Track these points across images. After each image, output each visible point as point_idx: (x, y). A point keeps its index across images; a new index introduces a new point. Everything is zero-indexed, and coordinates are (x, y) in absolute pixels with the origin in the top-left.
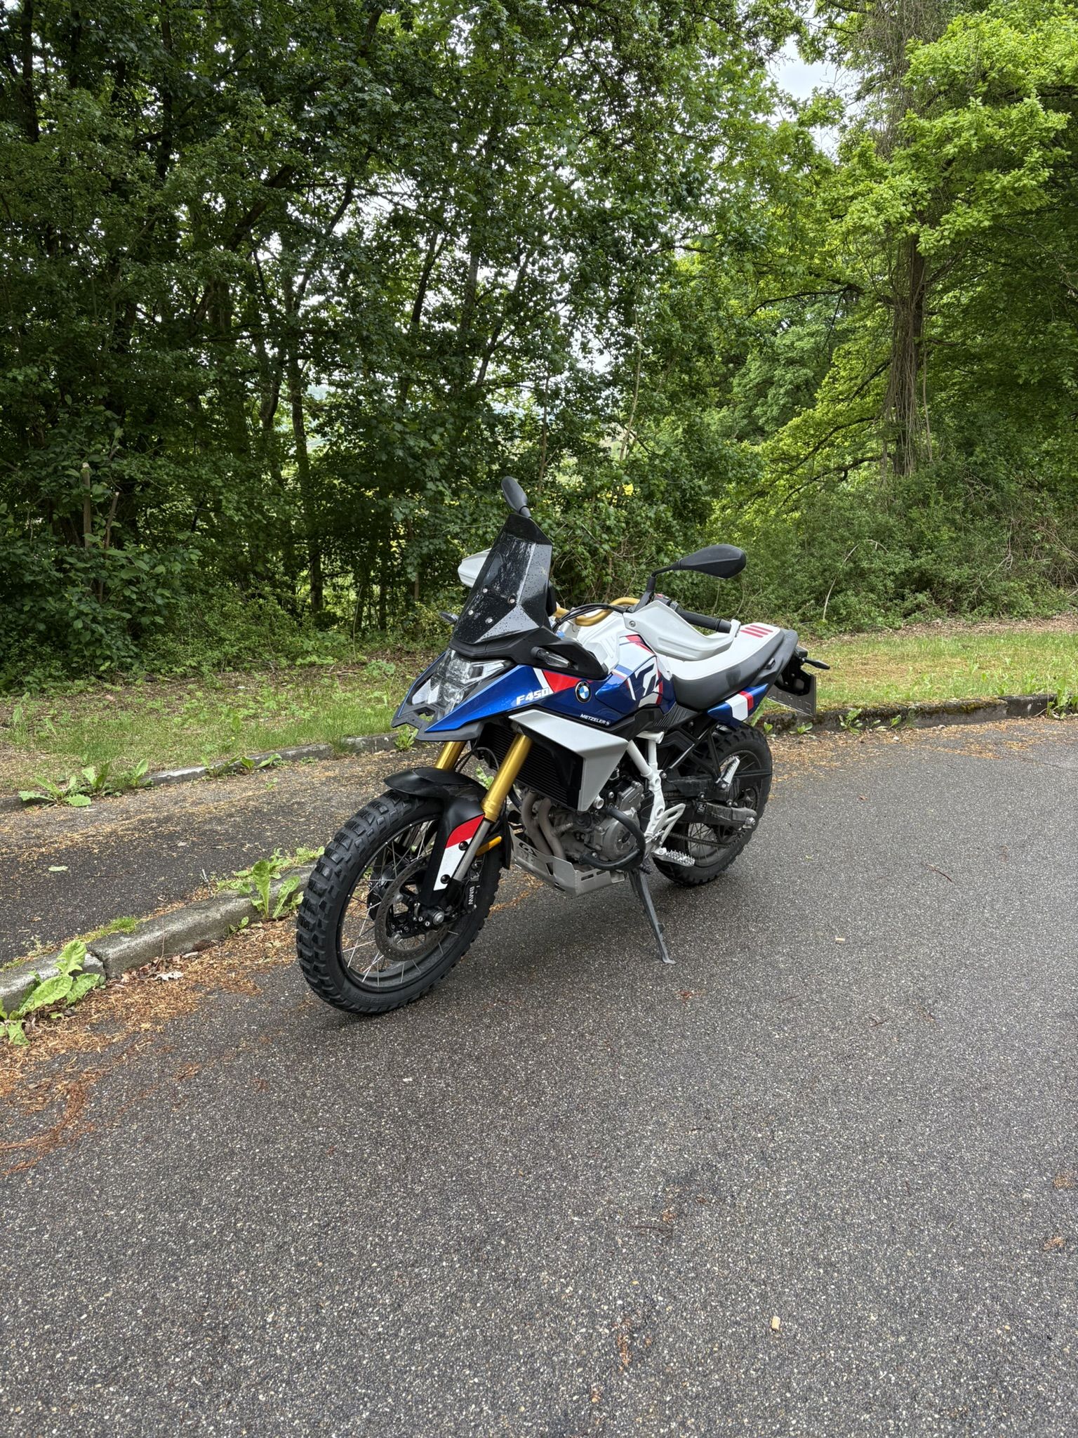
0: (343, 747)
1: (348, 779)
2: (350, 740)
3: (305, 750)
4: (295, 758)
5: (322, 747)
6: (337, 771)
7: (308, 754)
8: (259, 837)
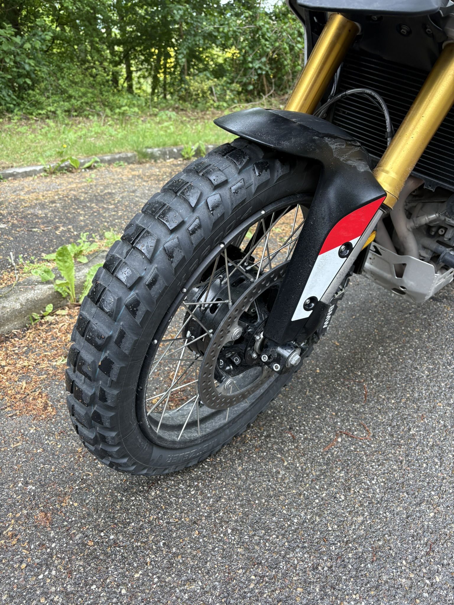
0: (145, 155)
1: (149, 177)
2: (149, 150)
3: (117, 156)
4: (110, 162)
5: (130, 155)
6: (141, 171)
7: (120, 159)
8: (72, 221)
